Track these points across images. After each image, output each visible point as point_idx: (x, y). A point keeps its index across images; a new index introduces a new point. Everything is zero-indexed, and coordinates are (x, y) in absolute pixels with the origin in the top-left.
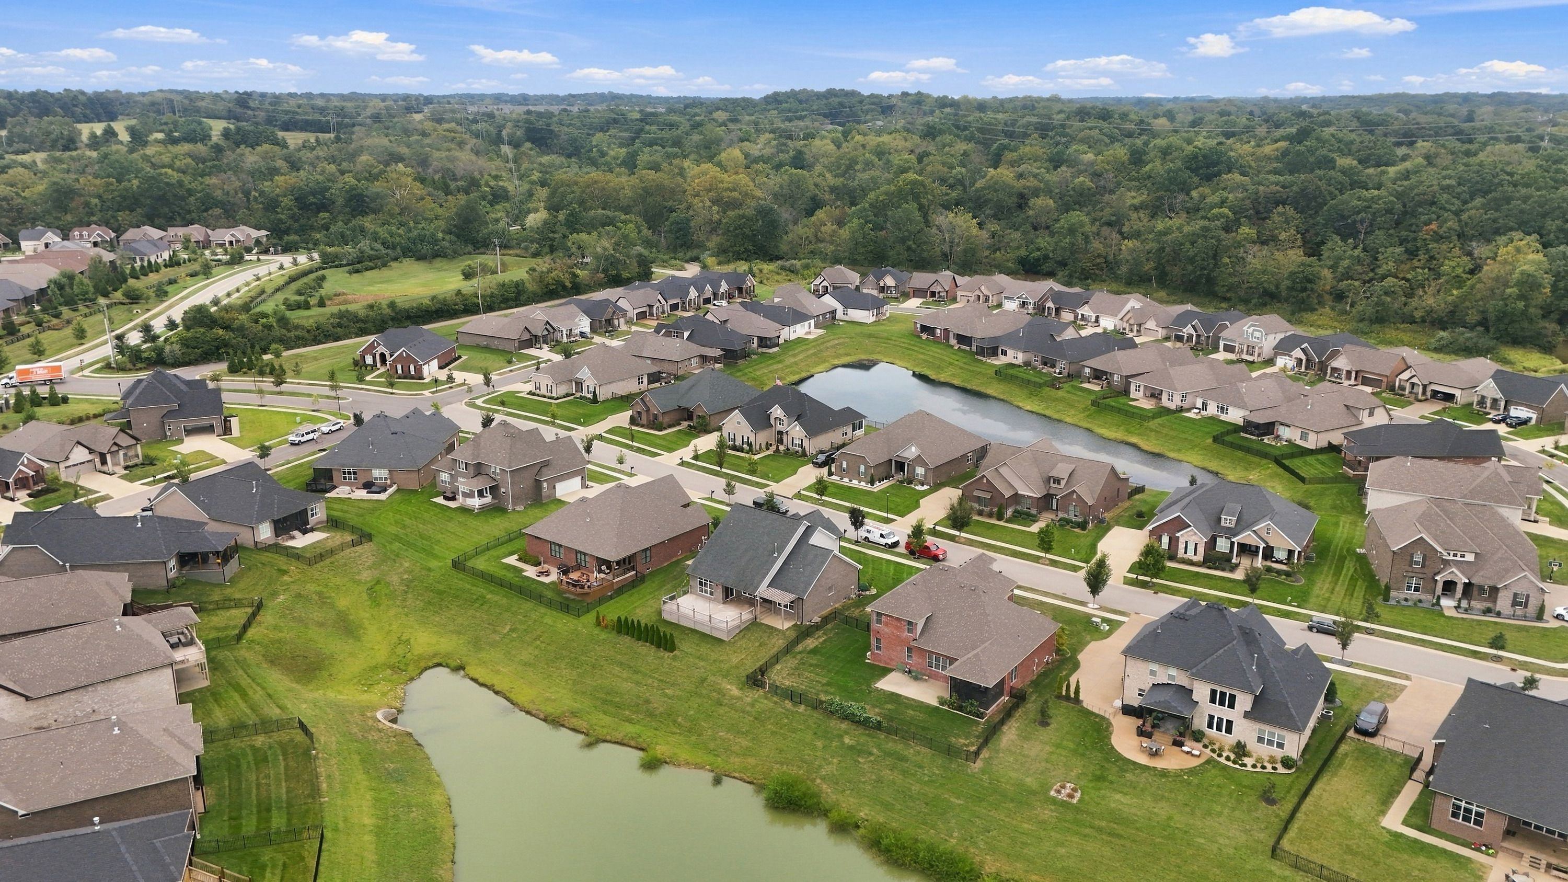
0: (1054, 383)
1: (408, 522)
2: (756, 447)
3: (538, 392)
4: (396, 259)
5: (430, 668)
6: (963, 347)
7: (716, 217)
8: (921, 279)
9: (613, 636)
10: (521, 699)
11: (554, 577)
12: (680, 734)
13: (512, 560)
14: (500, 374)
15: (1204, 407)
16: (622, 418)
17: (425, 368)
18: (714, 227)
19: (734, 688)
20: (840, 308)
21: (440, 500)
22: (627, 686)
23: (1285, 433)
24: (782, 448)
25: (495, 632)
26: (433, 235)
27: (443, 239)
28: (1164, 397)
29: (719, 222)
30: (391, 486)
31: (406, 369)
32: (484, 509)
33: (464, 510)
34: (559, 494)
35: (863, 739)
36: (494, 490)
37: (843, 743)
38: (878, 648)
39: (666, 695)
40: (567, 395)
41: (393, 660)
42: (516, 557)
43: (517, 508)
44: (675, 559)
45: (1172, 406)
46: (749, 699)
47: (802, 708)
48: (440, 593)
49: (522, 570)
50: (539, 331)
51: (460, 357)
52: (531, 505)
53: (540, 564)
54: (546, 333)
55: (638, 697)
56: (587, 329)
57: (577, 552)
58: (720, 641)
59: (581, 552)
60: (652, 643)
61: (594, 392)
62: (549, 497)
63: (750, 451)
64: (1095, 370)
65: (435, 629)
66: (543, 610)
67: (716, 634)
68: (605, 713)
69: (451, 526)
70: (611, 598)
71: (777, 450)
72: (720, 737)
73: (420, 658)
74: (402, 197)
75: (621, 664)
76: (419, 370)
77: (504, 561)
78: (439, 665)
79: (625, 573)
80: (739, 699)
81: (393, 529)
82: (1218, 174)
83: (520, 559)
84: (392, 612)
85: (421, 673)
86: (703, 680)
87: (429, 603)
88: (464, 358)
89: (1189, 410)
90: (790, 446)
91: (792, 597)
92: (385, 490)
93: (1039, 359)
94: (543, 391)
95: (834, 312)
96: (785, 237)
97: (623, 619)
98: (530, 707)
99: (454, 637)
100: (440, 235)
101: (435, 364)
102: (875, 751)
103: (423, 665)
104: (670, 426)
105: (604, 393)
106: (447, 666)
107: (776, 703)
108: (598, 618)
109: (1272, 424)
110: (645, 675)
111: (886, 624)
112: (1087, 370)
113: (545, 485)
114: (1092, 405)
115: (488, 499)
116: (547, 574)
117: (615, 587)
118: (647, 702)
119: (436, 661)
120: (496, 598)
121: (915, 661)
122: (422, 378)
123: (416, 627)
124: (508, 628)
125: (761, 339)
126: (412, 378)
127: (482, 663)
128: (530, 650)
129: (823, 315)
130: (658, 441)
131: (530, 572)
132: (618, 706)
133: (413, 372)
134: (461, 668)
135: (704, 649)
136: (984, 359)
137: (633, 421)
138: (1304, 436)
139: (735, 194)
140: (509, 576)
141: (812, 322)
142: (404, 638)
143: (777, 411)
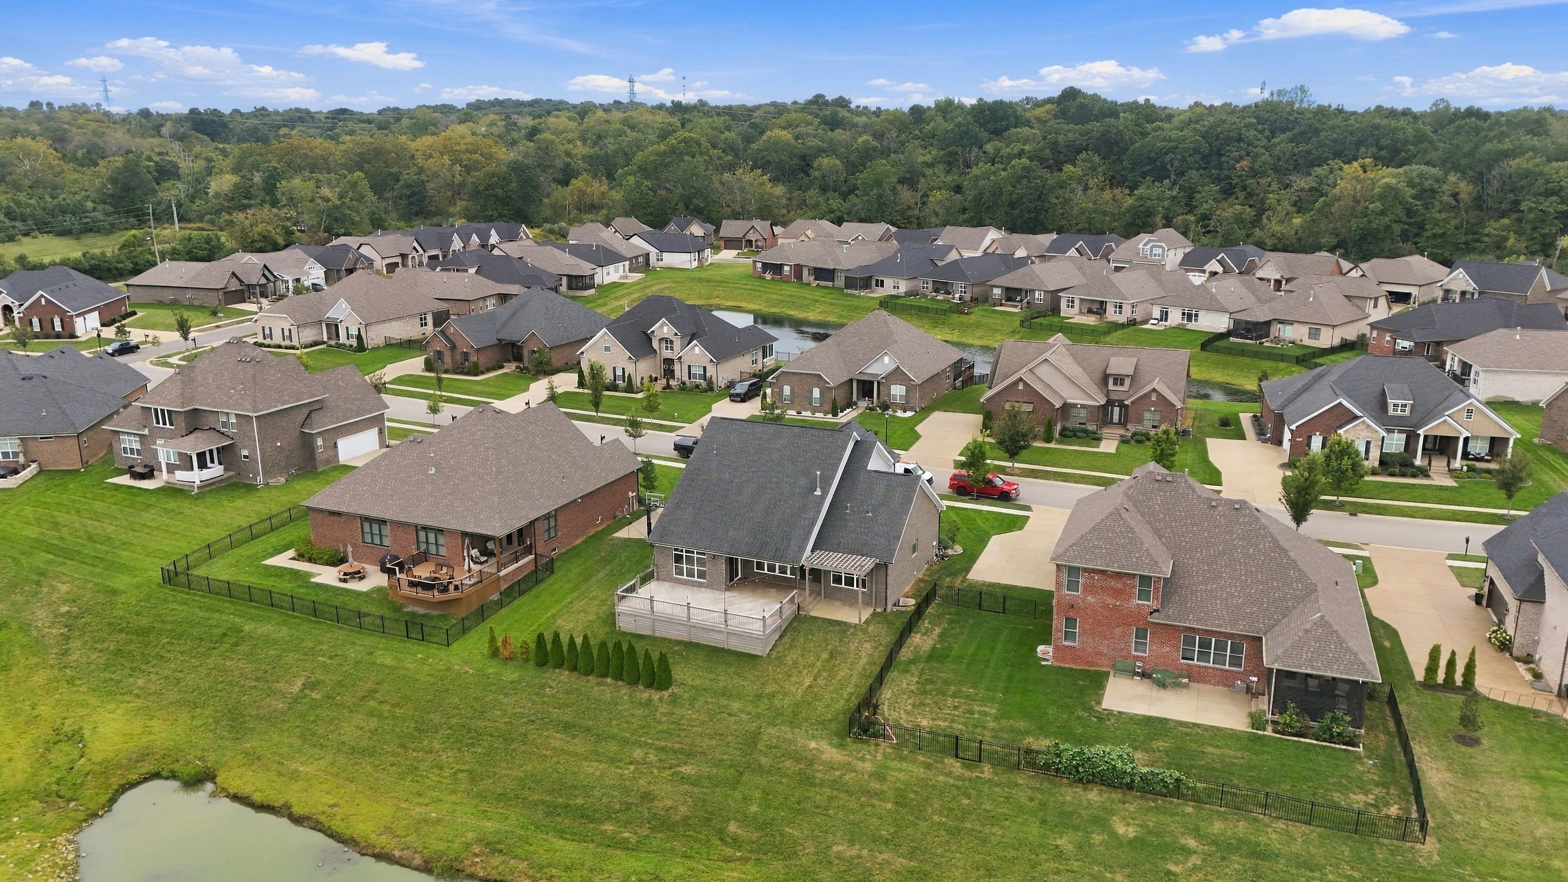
0: (958, 309)
1: (62, 518)
2: (637, 382)
3: (268, 341)
4: (26, 234)
5: (133, 785)
6: (822, 283)
7: (458, 179)
8: (730, 228)
9: (531, 673)
10: (362, 828)
11: (376, 579)
12: (744, 860)
13: (284, 560)
14: (200, 331)
15: (1164, 316)
16: (414, 365)
17: (79, 322)
18: (457, 190)
19: (824, 746)
20: (653, 251)
21: (125, 480)
22: (591, 769)
23: (1289, 333)
24: (673, 383)
25: (271, 693)
26: (80, 204)
27: (94, 209)
28: (1110, 309)
29: (462, 185)
30: (24, 467)
31: (47, 325)
32: (209, 487)
33: (173, 491)
34: (344, 458)
35: (1152, 821)
36: (226, 454)
37: (1113, 834)
38: (1069, 636)
39: (684, 779)
40: (316, 344)
41: (47, 778)
42: (291, 553)
43: (272, 481)
44: (592, 532)
45: (1122, 319)
46: (868, 766)
47: (987, 771)
48: (145, 632)
49: (309, 575)
50: (255, 278)
51: (134, 313)
52: (298, 476)
53: (343, 560)
54: (263, 281)
55: (626, 790)
56: (321, 281)
57: (417, 528)
58: (753, 657)
59: (426, 529)
60: (618, 677)
61: (359, 337)
62: (328, 461)
63: (630, 389)
64: (1007, 290)
65: (139, 703)
66: (369, 641)
67: (735, 644)
68: (561, 834)
69: (148, 517)
70: (500, 604)
71: (668, 387)
72: (839, 856)
73: (105, 769)
74: (33, 170)
75: (567, 727)
76: (68, 325)
77: (270, 562)
78: (157, 775)
79: (517, 560)
80: (848, 767)
81: (32, 532)
82: (1007, 128)
83: (300, 557)
84: (39, 678)
85: (113, 800)
86: (753, 739)
87: (118, 653)
88: (140, 314)
89: (1145, 322)
90: (685, 378)
91: (869, 563)
92: (16, 472)
93: (930, 285)
94: (277, 339)
95: (647, 255)
96: (546, 200)
97: (548, 637)
98: (383, 842)
99: (184, 716)
100: (90, 205)
101: (93, 319)
102: (1192, 843)
103: (115, 782)
104: (488, 370)
105: (375, 336)
106: (173, 776)
107: (928, 766)
108: (493, 640)
109: (1268, 323)
110: (624, 742)
111: (1090, 589)
112: (997, 292)
113: (320, 442)
114: (1022, 325)
115: (215, 470)
116: (359, 575)
117: (504, 586)
118: (647, 797)
119: (147, 768)
120: (264, 629)
121: (1151, 650)
122: (73, 336)
123: (93, 701)
124: (299, 684)
125: (570, 277)
126: (58, 336)
127: (253, 758)
128: (358, 719)
129: (636, 257)
130: (478, 388)
131: (327, 576)
132: (586, 815)
133: (58, 328)
134: (209, 776)
135: (724, 678)
136: (856, 292)
137: (429, 367)
138: (1314, 334)
139: (476, 156)
140: (285, 586)
141: (627, 263)
142: (67, 729)
143: (663, 329)
